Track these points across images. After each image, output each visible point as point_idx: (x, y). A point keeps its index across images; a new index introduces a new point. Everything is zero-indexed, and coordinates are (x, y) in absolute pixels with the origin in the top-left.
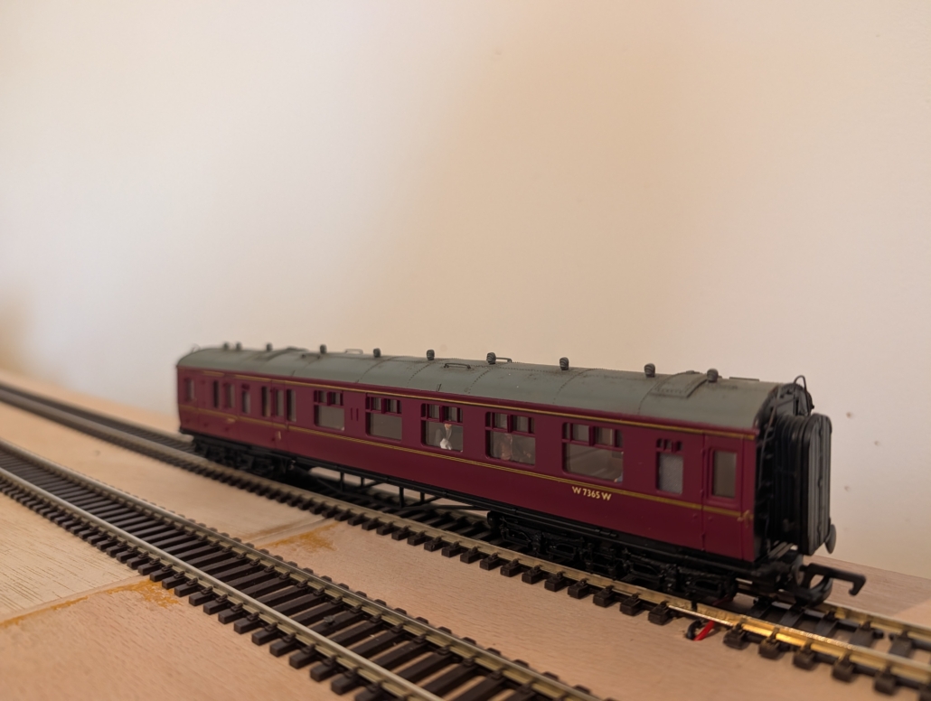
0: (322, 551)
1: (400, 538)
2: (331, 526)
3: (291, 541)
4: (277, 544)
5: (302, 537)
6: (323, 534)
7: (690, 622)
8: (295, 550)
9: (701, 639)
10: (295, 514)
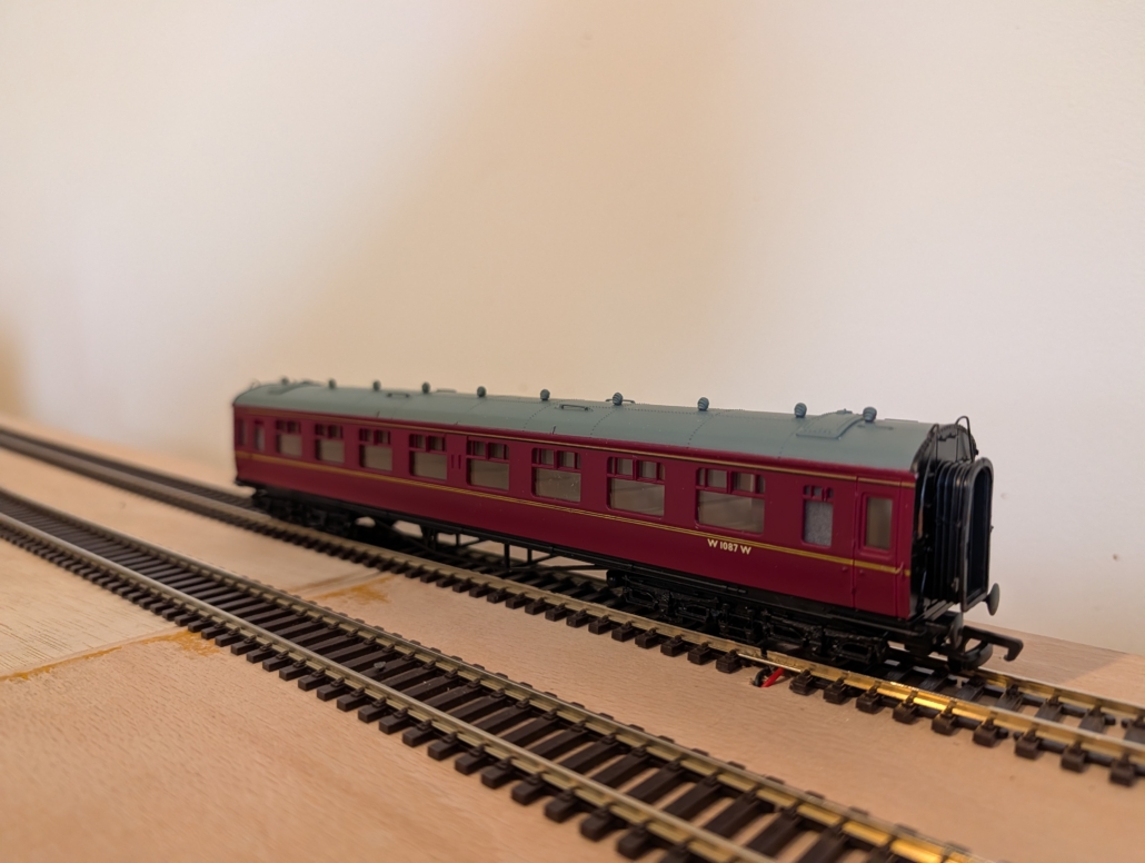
0: (375, 604)
1: (462, 590)
3: (341, 593)
4: (327, 596)
5: (354, 589)
6: (377, 587)
7: (757, 670)
8: (346, 602)
9: (768, 685)
10: (348, 566)
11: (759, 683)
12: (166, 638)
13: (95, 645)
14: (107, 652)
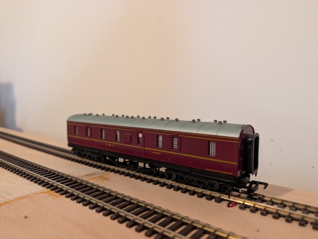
0: (106, 181)
2: (108, 173)
4: (91, 179)
6: (106, 176)
8: (98, 181)
9: (232, 207)
10: (96, 170)
12: (44, 192)
13: (22, 195)
14: (26, 197)
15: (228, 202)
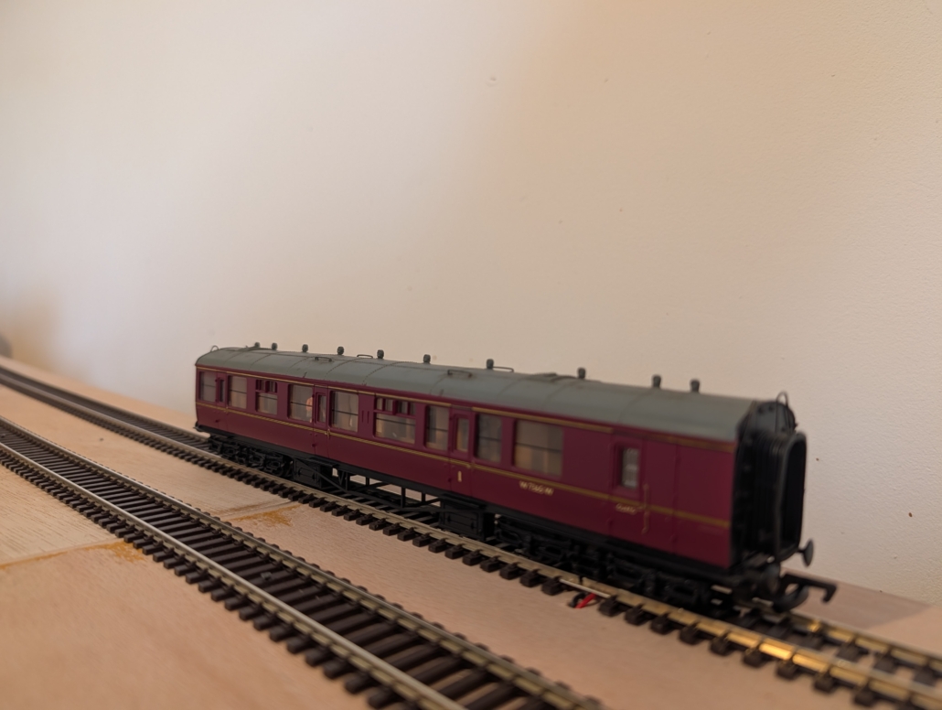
0: (279, 526)
1: (351, 519)
2: (294, 507)
3: (255, 517)
4: (242, 519)
5: (265, 514)
6: (285, 513)
8: (255, 524)
9: (581, 607)
10: (267, 496)
11: (574, 604)
12: (105, 547)
13: (47, 549)
14: (55, 555)
15: (574, 594)
